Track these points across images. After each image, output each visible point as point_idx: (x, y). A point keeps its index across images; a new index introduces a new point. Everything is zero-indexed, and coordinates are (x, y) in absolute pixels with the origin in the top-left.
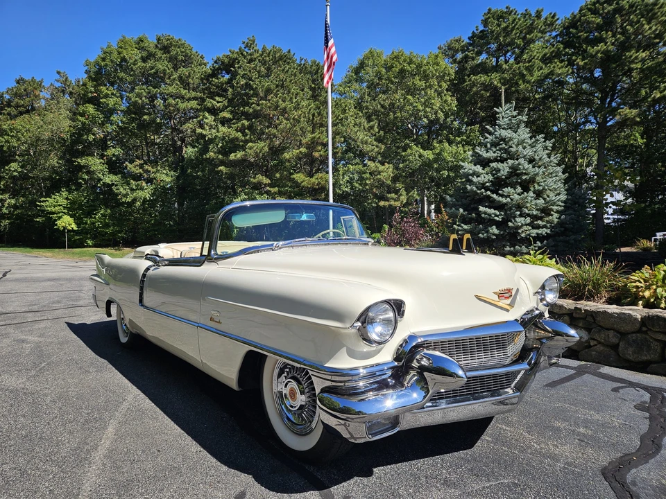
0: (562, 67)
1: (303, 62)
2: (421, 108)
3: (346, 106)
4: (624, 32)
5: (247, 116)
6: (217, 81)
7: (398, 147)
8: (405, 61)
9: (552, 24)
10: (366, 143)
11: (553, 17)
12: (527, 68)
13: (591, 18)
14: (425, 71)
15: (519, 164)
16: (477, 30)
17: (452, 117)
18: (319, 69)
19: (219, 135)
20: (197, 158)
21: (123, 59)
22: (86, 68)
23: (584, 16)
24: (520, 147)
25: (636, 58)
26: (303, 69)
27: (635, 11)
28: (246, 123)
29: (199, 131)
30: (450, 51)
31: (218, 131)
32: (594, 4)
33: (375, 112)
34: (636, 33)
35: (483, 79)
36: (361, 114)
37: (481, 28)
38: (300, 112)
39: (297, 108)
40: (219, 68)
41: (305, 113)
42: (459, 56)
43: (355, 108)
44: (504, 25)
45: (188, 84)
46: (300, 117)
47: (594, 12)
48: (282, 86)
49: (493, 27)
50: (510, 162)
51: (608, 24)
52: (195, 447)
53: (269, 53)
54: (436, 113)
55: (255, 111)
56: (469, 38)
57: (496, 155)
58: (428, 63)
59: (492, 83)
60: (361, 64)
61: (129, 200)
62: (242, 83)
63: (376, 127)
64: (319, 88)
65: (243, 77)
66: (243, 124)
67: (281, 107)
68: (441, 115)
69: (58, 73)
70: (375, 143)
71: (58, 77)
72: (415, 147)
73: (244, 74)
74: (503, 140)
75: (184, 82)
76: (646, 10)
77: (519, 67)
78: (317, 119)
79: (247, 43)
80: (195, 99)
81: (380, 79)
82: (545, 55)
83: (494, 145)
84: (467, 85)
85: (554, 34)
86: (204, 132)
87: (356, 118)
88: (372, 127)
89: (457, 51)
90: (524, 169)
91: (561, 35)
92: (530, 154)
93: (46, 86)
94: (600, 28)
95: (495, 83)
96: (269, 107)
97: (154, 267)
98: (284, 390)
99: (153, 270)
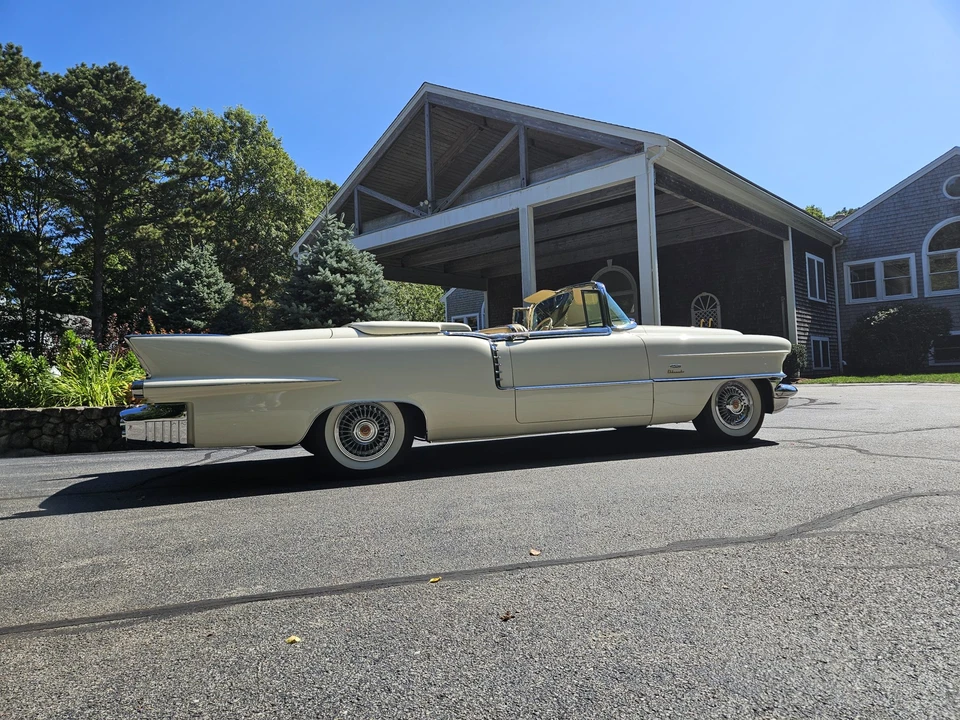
97: (504, 343)
98: (728, 407)
99: (507, 345)
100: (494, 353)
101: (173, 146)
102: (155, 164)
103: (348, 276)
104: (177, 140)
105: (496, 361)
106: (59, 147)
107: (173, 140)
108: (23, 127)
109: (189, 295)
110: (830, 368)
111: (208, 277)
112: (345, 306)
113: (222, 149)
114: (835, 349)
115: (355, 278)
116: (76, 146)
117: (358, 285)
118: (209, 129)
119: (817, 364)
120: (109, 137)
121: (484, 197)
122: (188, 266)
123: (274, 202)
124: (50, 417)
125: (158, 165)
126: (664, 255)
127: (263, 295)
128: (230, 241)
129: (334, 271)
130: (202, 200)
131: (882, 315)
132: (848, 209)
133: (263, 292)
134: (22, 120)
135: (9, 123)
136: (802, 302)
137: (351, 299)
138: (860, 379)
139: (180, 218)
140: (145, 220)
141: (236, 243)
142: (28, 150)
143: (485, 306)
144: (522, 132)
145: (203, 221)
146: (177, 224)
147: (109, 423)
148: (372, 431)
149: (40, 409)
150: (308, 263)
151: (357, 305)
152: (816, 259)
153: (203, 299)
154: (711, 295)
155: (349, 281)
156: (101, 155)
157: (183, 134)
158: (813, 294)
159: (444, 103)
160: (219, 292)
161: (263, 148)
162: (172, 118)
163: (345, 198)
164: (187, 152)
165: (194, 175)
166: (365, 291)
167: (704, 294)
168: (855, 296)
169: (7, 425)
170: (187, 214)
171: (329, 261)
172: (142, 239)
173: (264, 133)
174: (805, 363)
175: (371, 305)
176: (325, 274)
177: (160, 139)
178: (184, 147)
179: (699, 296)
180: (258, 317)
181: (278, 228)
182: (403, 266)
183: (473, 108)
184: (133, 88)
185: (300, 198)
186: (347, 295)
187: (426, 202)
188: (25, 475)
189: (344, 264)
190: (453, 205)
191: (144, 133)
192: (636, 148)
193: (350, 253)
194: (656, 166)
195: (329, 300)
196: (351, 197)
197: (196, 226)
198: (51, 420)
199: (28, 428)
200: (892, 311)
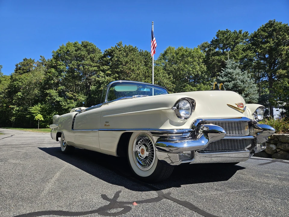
0: (251, 53)
1: (141, 51)
2: (191, 69)
3: (159, 69)
4: (278, 38)
5: (118, 73)
6: (106, 59)
7: (181, 86)
8: (184, 51)
9: (246, 36)
10: (168, 84)
11: (247, 33)
12: (236, 53)
13: (263, 33)
14: (192, 55)
15: (237, 82)
16: (214, 39)
17: (205, 74)
18: (148, 54)
19: (106, 80)
20: (96, 90)
21: (68, 51)
22: (53, 54)
23: (260, 32)
24: (237, 76)
25: (284, 49)
26: (141, 54)
27: (282, 30)
28: (117, 75)
29: (97, 79)
30: (203, 47)
31: (105, 79)
32: (264, 28)
33: (172, 71)
34: (283, 39)
35: (217, 58)
36: (165, 72)
37: (216, 38)
38: (140, 71)
39: (138, 69)
40: (107, 54)
41: (142, 71)
42: (207, 49)
43: (163, 70)
44: (225, 36)
45: (94, 60)
46: (139, 73)
47: (264, 31)
48: (133, 60)
49: (221, 37)
50: (233, 82)
51: (270, 35)
52: (96, 179)
53: (128, 47)
54: (198, 72)
55: (121, 70)
56: (211, 42)
57: (226, 79)
58: (194, 52)
59: (221, 60)
60: (165, 52)
61: (66, 108)
62: (116, 59)
63: (172, 77)
64: (148, 61)
65: (117, 57)
66: (116, 76)
67: (132, 69)
68: (200, 73)
69: (41, 56)
70: (171, 84)
71: (40, 58)
72: (189, 85)
73: (117, 56)
74: (229, 73)
75: (92, 60)
76: (287, 30)
77: (233, 53)
78: (147, 74)
79: (119, 44)
80: (96, 66)
81: (174, 58)
82: (244, 48)
83: (226, 75)
84: (211, 61)
85: (247, 40)
86: (99, 79)
87: (163, 74)
88: (170, 78)
89: (206, 47)
90: (239, 84)
91: (250, 40)
92: (242, 78)
93: (36, 62)
94: (267, 37)
95: (223, 59)
96: (127, 69)
98: (138, 151)
105: (74, 119)
184: (276, 26)
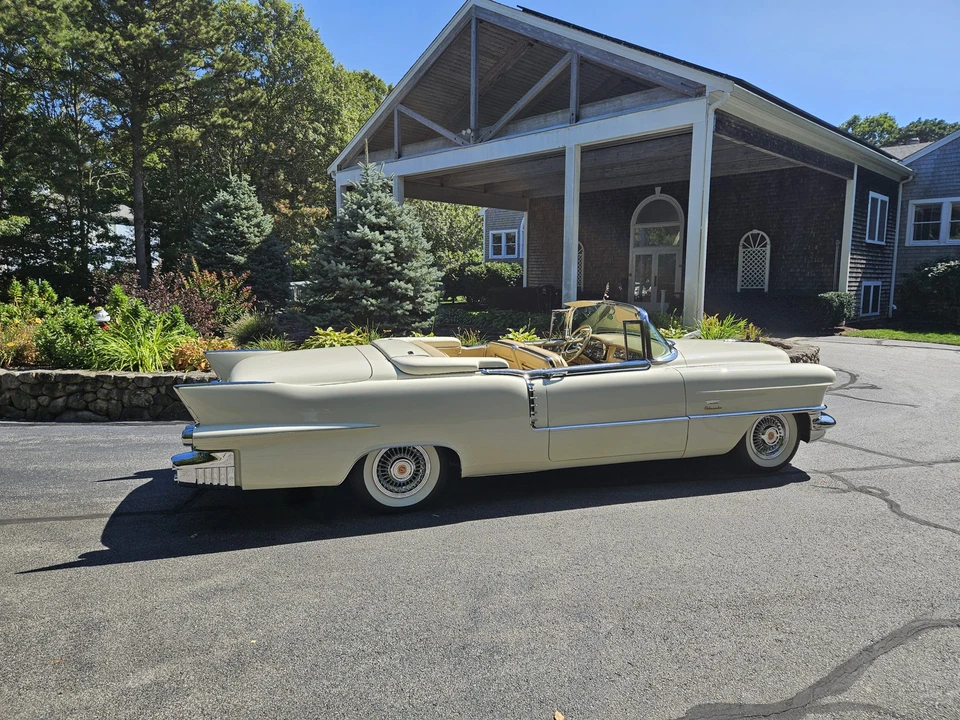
97: (541, 381)
98: (763, 437)
99: (544, 384)
100: (531, 394)
101: (207, 39)
102: (189, 60)
103: (387, 232)
104: (212, 33)
105: (532, 402)
106: (93, 42)
107: (208, 32)
108: (55, 19)
109: (228, 228)
110: (878, 313)
111: (246, 209)
112: (383, 264)
113: (257, 41)
114: (886, 293)
115: (393, 234)
116: (110, 39)
117: (397, 243)
118: (244, 18)
119: (865, 310)
120: (143, 29)
121: (531, 130)
122: (228, 197)
123: (312, 102)
124: (103, 382)
125: (193, 60)
126: (717, 185)
127: (300, 202)
128: (267, 143)
129: (373, 227)
130: (238, 100)
131: (941, 267)
132: (923, 120)
133: (301, 199)
134: (54, 11)
135: (41, 14)
136: (858, 246)
137: (389, 258)
138: (908, 335)
139: (217, 119)
140: (181, 119)
141: (274, 147)
142: (62, 44)
143: (524, 221)
144: (575, 61)
145: (240, 121)
146: (213, 125)
147: (158, 391)
148: (408, 470)
149: (93, 374)
150: (347, 217)
151: (395, 264)
152: (881, 197)
153: (243, 233)
154: (762, 233)
155: (387, 238)
156: (136, 50)
157: (216, 24)
158: (872, 237)
159: (492, 20)
160: (258, 225)
161: (300, 42)
162: (206, 8)
163: (385, 117)
164: (222, 45)
165: (231, 71)
166: (403, 249)
167: (755, 231)
168: (917, 237)
169: (64, 387)
170: (223, 115)
171: (368, 216)
172: (178, 141)
173: (300, 23)
174: (853, 312)
175: (410, 264)
176: (363, 231)
177: (194, 31)
178: (218, 40)
179: (749, 233)
180: (295, 224)
181: (315, 131)
182: (442, 186)
183: (523, 28)
185: (337, 97)
186: (386, 254)
187: (469, 131)
188: (86, 465)
189: (383, 220)
190: (498, 135)
191: (177, 24)
192: (698, 91)
193: (389, 206)
194: (717, 112)
195: (367, 258)
196: (390, 118)
197: (233, 127)
198: (105, 386)
199: (83, 392)
200: (953, 263)
